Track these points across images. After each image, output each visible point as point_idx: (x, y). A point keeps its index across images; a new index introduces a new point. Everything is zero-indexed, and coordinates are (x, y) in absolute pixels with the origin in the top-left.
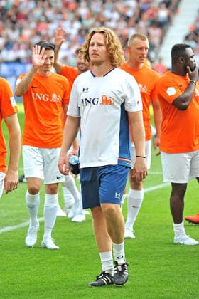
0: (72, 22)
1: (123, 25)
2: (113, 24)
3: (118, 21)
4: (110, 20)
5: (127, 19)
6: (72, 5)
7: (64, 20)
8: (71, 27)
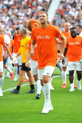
0: (6, 17)
1: (26, 18)
2: (22, 18)
3: (24, 17)
4: (21, 16)
5: (28, 16)
6: (6, 10)
7: (3, 16)
8: (6, 19)
